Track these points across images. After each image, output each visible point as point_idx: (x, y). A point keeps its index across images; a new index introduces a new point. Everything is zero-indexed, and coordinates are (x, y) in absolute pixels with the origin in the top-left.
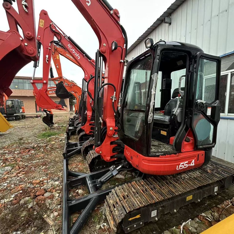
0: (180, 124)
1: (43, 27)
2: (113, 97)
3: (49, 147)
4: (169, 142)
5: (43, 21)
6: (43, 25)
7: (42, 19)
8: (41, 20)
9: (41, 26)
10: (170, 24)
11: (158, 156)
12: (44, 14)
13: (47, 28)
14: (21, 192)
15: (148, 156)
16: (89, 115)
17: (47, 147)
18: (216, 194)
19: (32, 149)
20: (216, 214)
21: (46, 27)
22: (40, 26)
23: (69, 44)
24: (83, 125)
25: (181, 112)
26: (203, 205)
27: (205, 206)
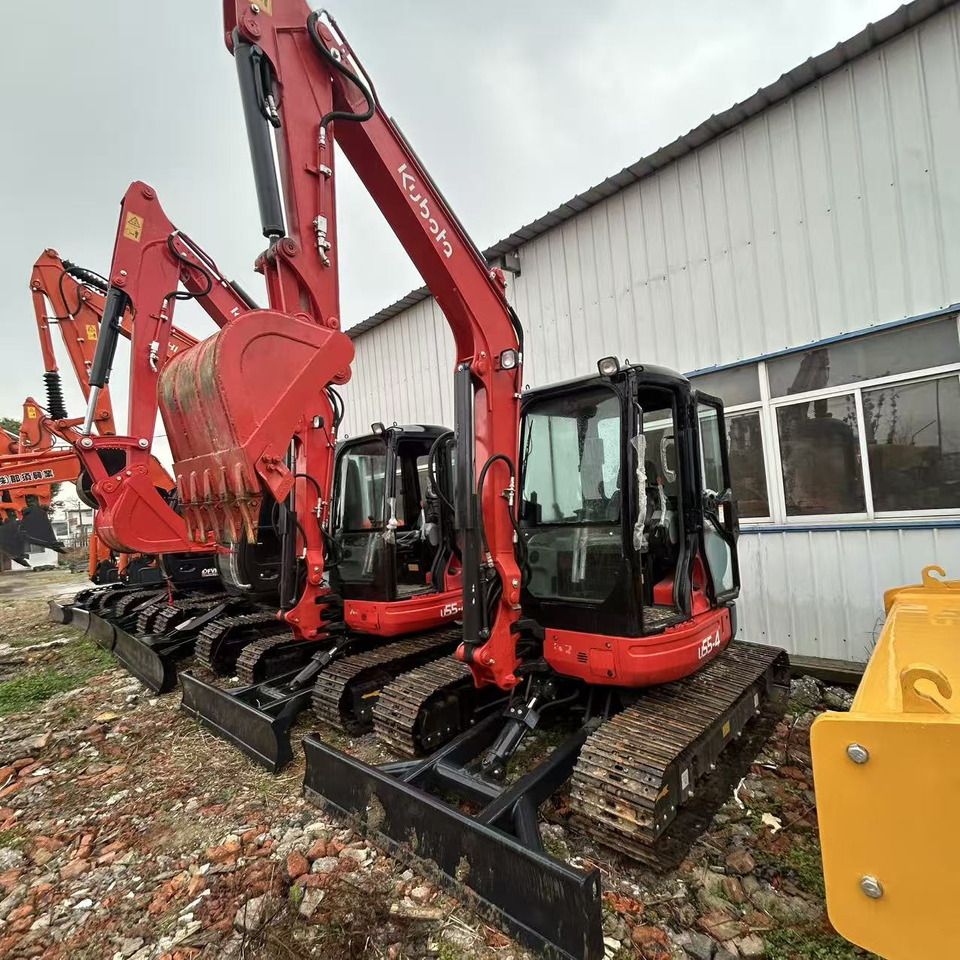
0: (676, 548)
1: (138, 240)
2: (510, 492)
3: (120, 732)
4: (652, 600)
5: (140, 221)
6: (137, 233)
7: (134, 213)
8: (130, 216)
9: (133, 237)
10: (518, 273)
11: (661, 631)
12: (142, 197)
13: (153, 244)
14: (207, 892)
15: (644, 636)
16: (315, 565)
17: (108, 736)
18: (758, 712)
19: (32, 760)
20: (776, 753)
21: (149, 242)
22: (127, 234)
23: (236, 309)
24: (293, 606)
25: (675, 520)
26: (745, 745)
27: (751, 745)
